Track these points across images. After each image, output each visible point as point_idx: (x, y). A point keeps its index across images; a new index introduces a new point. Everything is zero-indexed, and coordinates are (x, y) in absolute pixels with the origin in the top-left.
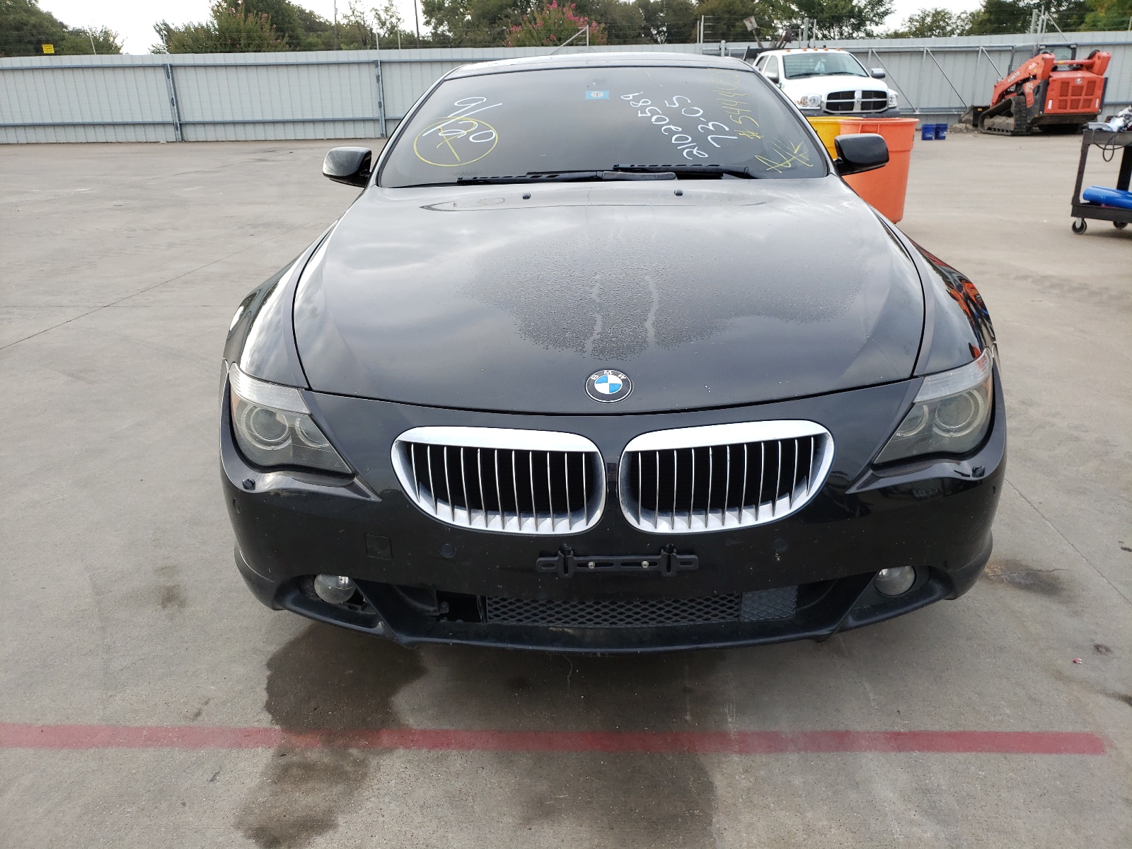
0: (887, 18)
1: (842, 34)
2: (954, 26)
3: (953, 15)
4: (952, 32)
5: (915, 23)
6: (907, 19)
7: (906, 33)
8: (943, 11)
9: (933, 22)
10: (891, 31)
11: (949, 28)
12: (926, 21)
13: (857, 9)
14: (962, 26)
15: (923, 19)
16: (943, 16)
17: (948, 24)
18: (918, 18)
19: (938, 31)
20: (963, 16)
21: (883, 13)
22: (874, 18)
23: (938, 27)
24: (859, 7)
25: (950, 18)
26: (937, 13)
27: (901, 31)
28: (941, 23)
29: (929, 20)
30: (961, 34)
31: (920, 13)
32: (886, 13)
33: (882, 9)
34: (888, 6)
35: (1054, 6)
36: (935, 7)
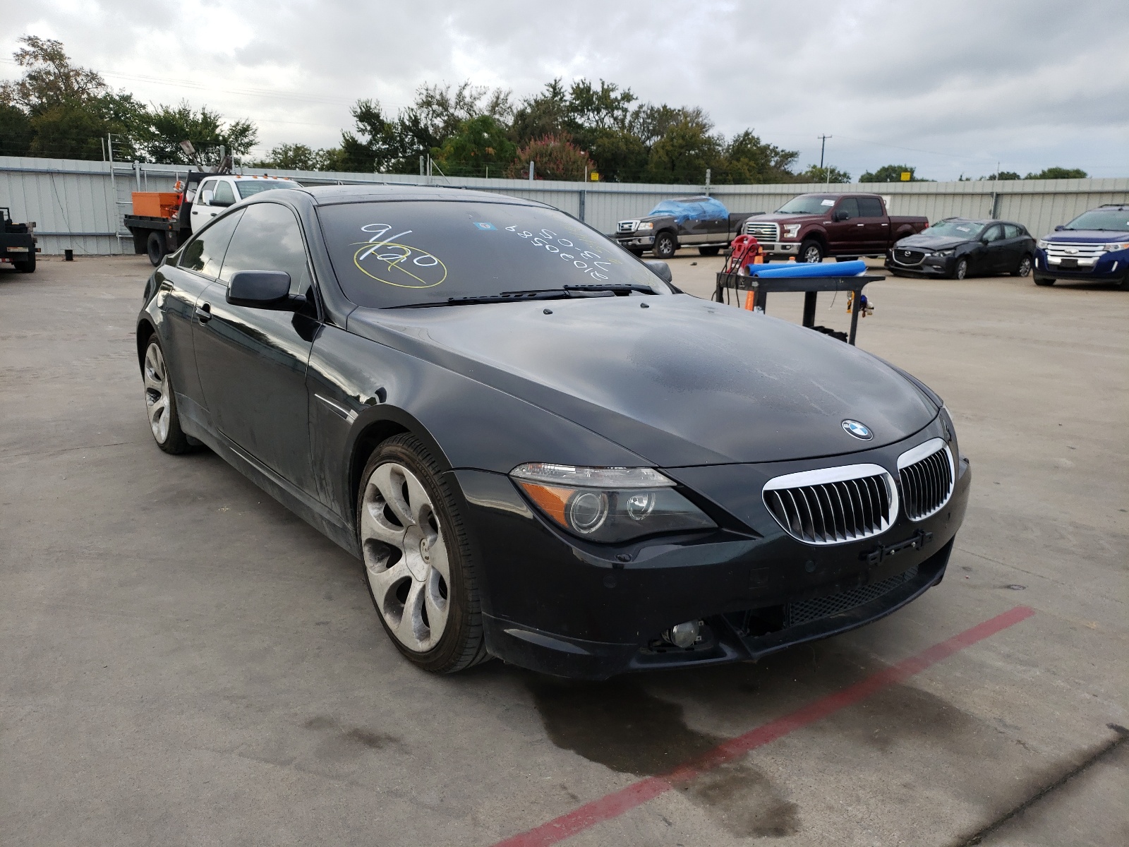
0: (251, 149)
1: (209, 160)
2: (315, 161)
3: (312, 150)
4: (314, 166)
5: (279, 156)
6: (271, 152)
7: (272, 164)
8: (303, 147)
9: (295, 156)
10: (258, 161)
11: (310, 163)
12: (289, 155)
13: (221, 138)
14: (321, 161)
15: (286, 153)
16: (303, 151)
17: (309, 159)
18: (281, 151)
19: (300, 164)
20: (321, 153)
21: (247, 143)
22: (240, 148)
23: (300, 161)
24: (223, 136)
25: (310, 154)
26: (297, 149)
27: (267, 161)
28: (302, 157)
29: (291, 153)
30: (321, 169)
31: (282, 147)
32: (250, 144)
33: (246, 140)
34: (251, 138)
35: (401, 152)
36: (295, 143)
